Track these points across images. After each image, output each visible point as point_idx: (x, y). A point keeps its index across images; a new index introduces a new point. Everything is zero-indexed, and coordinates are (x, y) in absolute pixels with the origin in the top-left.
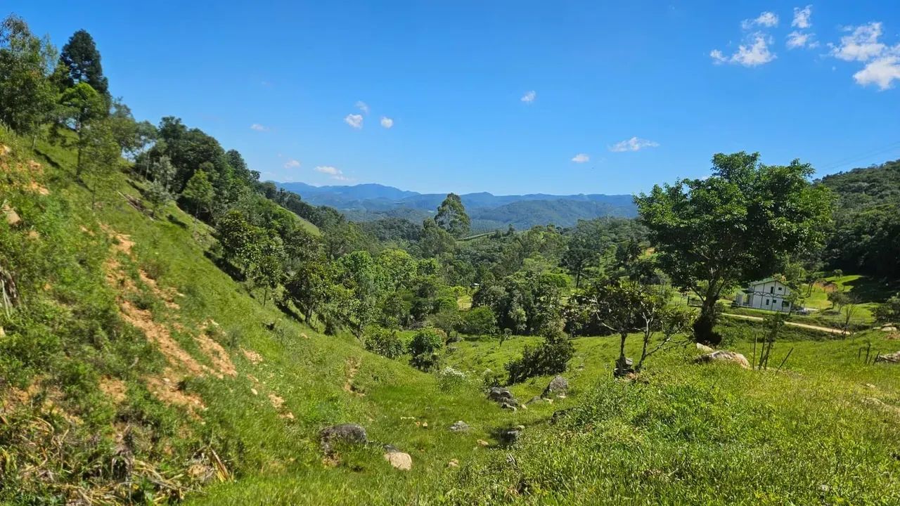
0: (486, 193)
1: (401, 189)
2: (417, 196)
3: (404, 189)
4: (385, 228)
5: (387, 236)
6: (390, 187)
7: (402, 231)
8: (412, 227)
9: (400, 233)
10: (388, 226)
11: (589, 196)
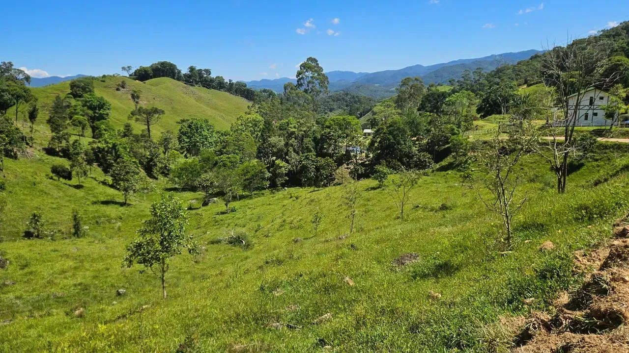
0: (418, 65)
1: (355, 72)
2: (367, 74)
3: (357, 72)
4: (334, 101)
5: (335, 107)
6: (347, 72)
7: (346, 101)
8: (353, 97)
9: (345, 103)
10: (335, 99)
11: (501, 55)
